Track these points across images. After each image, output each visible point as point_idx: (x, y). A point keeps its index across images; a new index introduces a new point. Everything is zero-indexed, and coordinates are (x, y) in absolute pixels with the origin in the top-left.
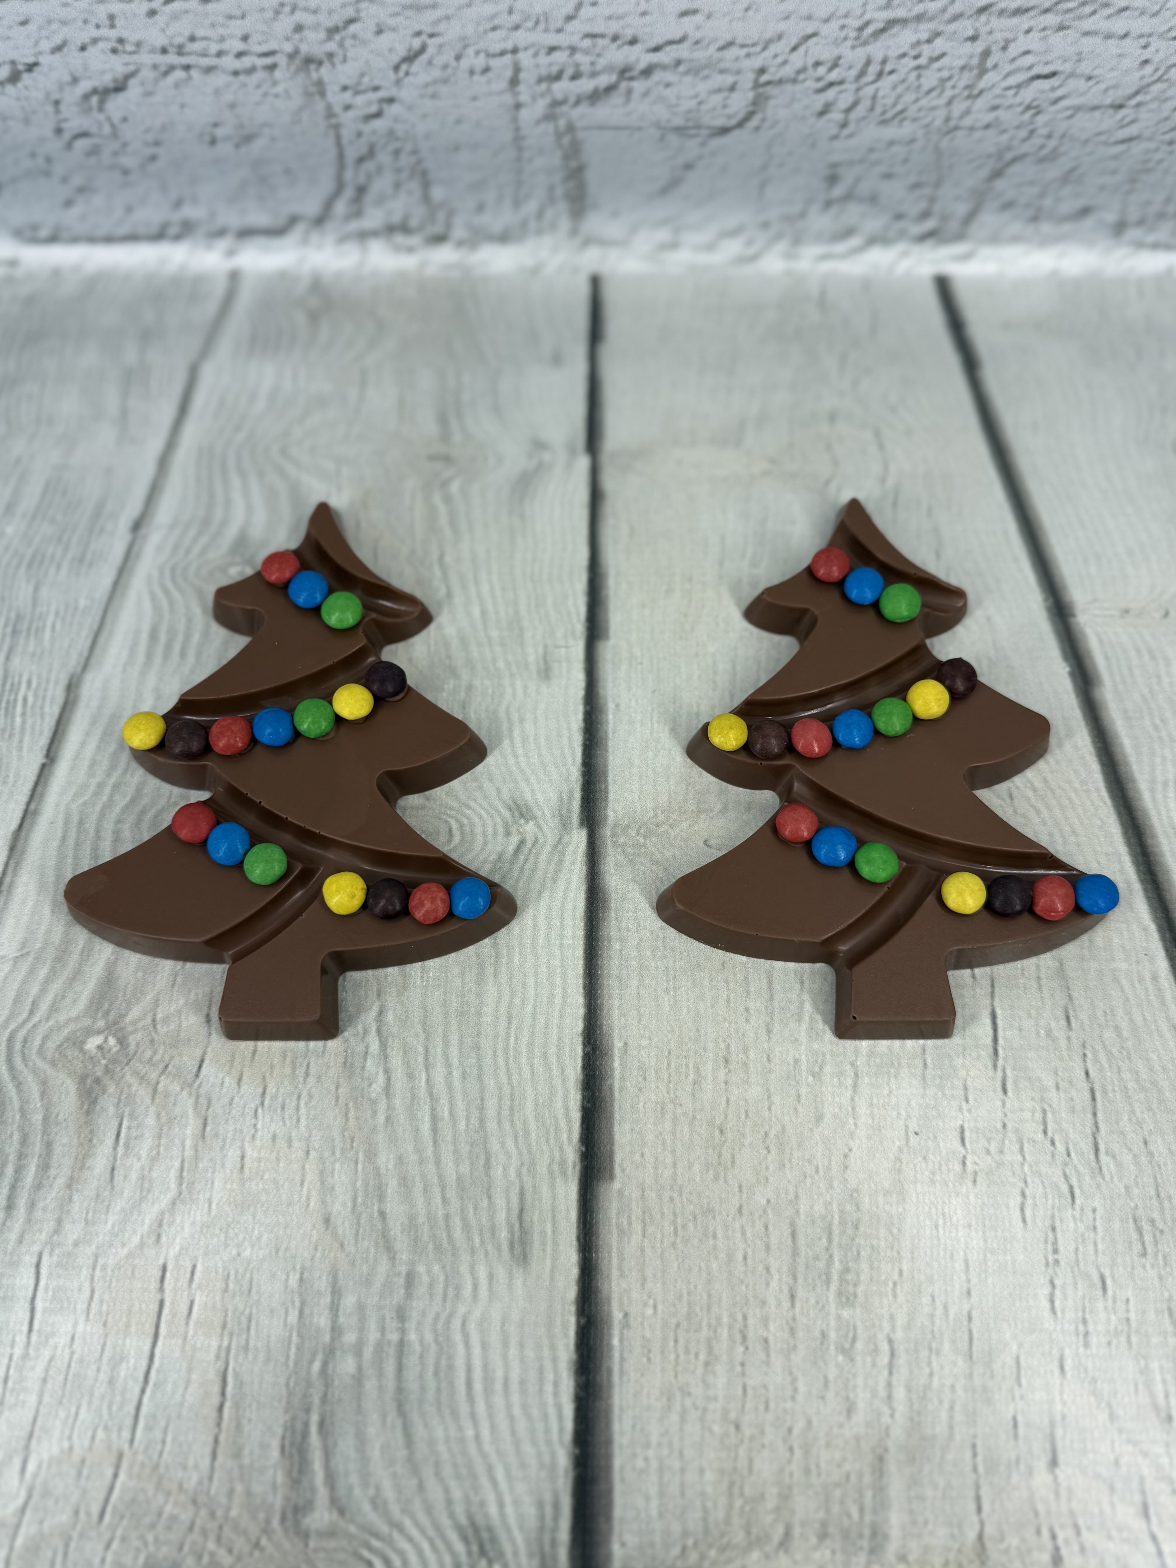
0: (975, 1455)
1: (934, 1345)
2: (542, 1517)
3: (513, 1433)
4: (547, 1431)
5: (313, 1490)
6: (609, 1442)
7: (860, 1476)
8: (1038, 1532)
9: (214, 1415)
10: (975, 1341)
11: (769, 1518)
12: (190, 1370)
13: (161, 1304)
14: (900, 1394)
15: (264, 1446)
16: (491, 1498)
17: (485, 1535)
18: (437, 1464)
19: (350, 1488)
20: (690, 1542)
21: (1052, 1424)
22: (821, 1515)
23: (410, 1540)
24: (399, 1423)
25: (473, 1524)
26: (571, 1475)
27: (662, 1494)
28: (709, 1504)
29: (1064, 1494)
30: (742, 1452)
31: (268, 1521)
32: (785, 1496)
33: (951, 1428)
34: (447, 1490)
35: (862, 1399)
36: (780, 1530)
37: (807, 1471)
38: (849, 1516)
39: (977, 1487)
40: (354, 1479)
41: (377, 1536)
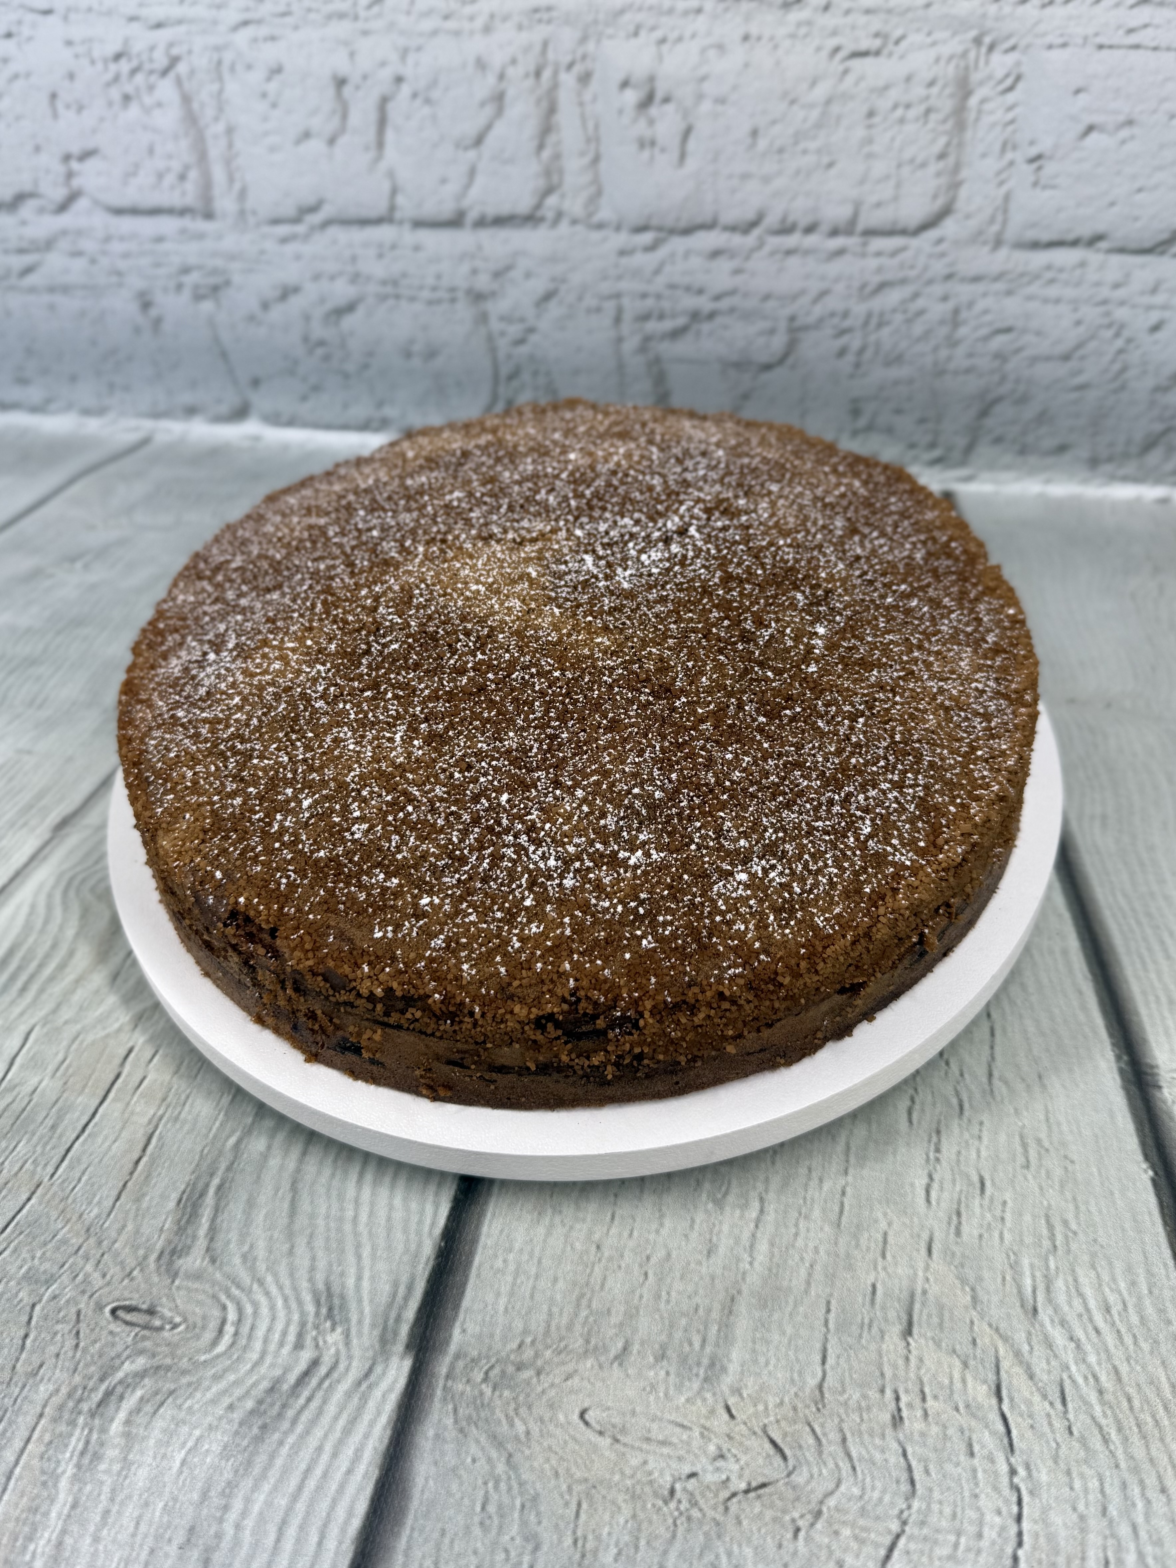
0: (828, 1311)
1: (804, 1211)
2: (394, 1295)
3: (389, 1219)
4: (420, 1222)
5: (194, 1237)
6: (475, 1241)
7: (709, 1311)
8: (882, 1391)
9: (130, 1166)
10: (846, 1213)
11: (611, 1332)
12: (123, 1128)
13: (118, 1076)
14: (763, 1247)
15: (164, 1197)
16: (352, 1271)
17: (336, 1301)
18: (311, 1236)
19: (228, 1242)
20: (528, 1340)
21: (912, 1296)
22: (663, 1337)
23: (267, 1294)
24: (289, 1197)
25: (328, 1289)
26: (431, 1263)
27: (512, 1294)
28: (555, 1310)
29: (913, 1361)
30: (596, 1269)
31: (145, 1257)
32: (631, 1314)
33: (808, 1283)
34: (313, 1259)
35: (724, 1245)
36: (620, 1345)
37: (658, 1297)
38: (691, 1344)
39: (826, 1339)
40: (234, 1236)
41: (238, 1286)
